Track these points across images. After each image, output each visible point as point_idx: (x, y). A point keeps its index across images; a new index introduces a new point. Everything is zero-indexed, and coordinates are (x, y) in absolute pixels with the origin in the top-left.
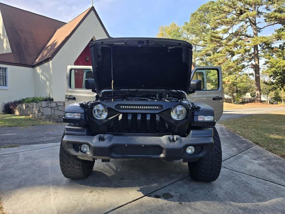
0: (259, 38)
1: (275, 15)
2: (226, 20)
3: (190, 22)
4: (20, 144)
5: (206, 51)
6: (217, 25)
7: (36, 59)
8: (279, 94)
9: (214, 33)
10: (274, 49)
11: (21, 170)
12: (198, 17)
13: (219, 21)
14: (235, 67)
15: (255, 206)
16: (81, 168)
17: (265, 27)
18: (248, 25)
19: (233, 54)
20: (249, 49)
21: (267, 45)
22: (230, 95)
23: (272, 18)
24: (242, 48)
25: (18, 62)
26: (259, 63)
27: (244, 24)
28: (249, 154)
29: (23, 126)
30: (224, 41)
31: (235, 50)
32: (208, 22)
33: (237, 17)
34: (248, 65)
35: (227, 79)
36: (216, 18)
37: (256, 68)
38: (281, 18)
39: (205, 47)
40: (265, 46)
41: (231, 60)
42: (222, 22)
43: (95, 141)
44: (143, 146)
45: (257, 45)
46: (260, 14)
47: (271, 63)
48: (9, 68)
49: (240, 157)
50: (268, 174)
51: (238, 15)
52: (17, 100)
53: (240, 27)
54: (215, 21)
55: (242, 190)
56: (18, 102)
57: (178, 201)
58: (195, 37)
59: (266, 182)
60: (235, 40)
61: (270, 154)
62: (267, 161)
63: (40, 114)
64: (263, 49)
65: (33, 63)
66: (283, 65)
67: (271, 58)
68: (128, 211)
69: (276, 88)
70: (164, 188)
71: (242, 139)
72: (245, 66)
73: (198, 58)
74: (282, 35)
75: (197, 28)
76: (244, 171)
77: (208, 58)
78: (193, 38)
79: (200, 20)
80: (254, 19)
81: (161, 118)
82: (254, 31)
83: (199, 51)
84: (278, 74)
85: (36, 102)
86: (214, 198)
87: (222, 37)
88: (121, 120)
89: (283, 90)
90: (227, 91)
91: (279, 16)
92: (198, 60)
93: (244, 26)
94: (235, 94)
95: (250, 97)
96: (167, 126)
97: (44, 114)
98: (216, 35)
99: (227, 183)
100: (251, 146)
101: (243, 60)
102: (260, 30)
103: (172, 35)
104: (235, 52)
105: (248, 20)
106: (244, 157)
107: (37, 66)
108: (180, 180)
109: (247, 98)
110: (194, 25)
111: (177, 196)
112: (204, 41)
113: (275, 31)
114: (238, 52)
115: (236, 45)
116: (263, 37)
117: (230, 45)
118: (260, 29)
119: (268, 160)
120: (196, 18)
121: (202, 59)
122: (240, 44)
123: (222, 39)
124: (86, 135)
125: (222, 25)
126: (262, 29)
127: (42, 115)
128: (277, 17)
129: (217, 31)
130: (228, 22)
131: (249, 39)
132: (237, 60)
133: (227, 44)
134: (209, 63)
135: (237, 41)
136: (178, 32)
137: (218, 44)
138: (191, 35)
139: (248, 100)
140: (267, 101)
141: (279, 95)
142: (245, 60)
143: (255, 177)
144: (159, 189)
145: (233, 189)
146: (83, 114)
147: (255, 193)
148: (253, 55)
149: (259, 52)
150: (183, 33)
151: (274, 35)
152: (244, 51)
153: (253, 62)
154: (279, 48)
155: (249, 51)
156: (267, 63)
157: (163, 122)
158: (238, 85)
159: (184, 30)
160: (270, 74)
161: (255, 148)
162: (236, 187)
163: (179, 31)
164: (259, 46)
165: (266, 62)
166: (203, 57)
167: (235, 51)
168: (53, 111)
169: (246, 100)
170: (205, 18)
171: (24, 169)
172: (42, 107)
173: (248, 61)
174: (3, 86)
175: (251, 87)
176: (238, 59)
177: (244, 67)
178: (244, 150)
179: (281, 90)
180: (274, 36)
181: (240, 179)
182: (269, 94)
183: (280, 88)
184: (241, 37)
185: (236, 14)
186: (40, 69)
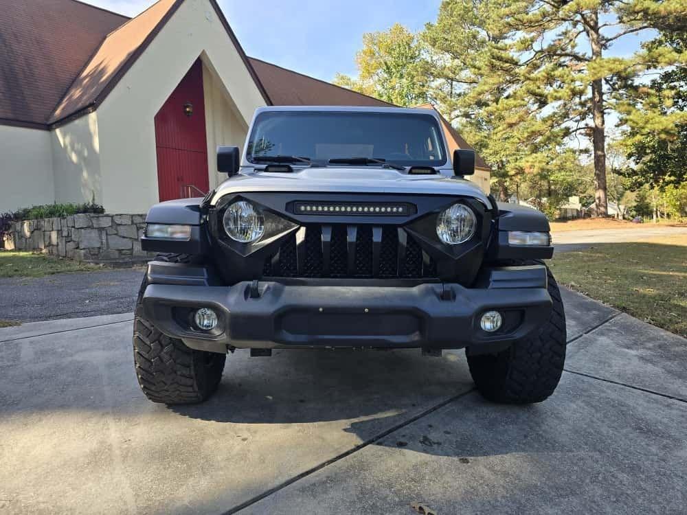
0: (606, 62)
1: (644, 6)
2: (525, 17)
3: (439, 24)
4: (23, 318)
5: (479, 94)
6: (504, 30)
7: (55, 110)
8: (646, 198)
9: (497, 48)
10: (640, 90)
11: (27, 384)
12: (458, 10)
13: (510, 20)
14: (548, 133)
15: (657, 462)
16: (193, 373)
17: (620, 35)
18: (578, 31)
19: (542, 102)
20: (581, 87)
21: (623, 79)
22: (533, 202)
23: (638, 13)
24: (566, 86)
25: (10, 116)
26: (603, 122)
27: (570, 28)
28: (610, 334)
29: (27, 275)
30: (522, 70)
31: (547, 90)
32: (482, 24)
33: (554, 10)
34: (577, 129)
35: (527, 162)
36: (502, 13)
37: (597, 135)
38: (658, 12)
39: (475, 85)
40: (619, 83)
41: (537, 115)
42: (518, 23)
43: (233, 301)
44: (366, 310)
45: (601, 80)
46: (607, 4)
47: (634, 122)
49: (592, 342)
50: (670, 383)
51: (556, 5)
52: (9, 213)
53: (560, 35)
54: (502, 18)
55: (614, 421)
56: (12, 216)
57: (457, 454)
58: (451, 61)
59: (670, 401)
60: (547, 66)
61: (662, 334)
62: (660, 350)
63: (71, 245)
64: (614, 89)
65: (47, 119)
66: (661, 128)
67: (634, 111)
68: (328, 485)
69: (641, 184)
70: (415, 422)
71: (584, 298)
72: (571, 131)
73: (457, 113)
74: (660, 55)
75: (455, 37)
76: (608, 376)
77: (483, 112)
78: (446, 64)
79: (462, 18)
80: (593, 16)
81: (410, 237)
82: (594, 47)
83: (459, 95)
84: (648, 151)
85: (59, 216)
86: (548, 444)
87: (517, 61)
88: (302, 243)
89: (656, 188)
90: (526, 193)
91: (653, 10)
92: (458, 116)
93: (571, 34)
94: (544, 200)
95: (578, 206)
96: (426, 258)
97: (82, 246)
98: (504, 54)
99: (574, 406)
100: (610, 316)
101: (566, 116)
102: (608, 44)
103: (395, 54)
104: (549, 96)
105: (579, 17)
106: (599, 342)
107: (58, 126)
108: (451, 400)
109: (572, 210)
110: (449, 29)
111: (451, 443)
112: (473, 69)
113: (643, 46)
114: (556, 96)
115: (550, 79)
116: (615, 61)
117: (537, 79)
118: (608, 40)
119: (660, 347)
120: (455, 13)
121: (467, 115)
122: (560, 76)
123: (516, 64)
124: (206, 283)
125: (517, 29)
126: (611, 39)
127: (77, 248)
128: (650, 12)
129: (506, 45)
130: (531, 22)
131: (582, 65)
132: (550, 117)
133: (529, 76)
134: (484, 123)
135: (553, 70)
136: (410, 48)
137: (508, 78)
138: (441, 55)
139: (575, 214)
140: (618, 215)
141: (646, 201)
142: (571, 117)
143: (639, 389)
144: (401, 426)
145: (592, 422)
146: (198, 228)
147: (649, 431)
148: (589, 105)
149: (605, 97)
150: (422, 52)
151: (640, 56)
152: (570, 93)
153: (590, 121)
154: (652, 87)
155: (581, 93)
156: (623, 122)
157: (414, 250)
158: (552, 178)
159: (423, 42)
160: (629, 151)
161: (622, 321)
162: (599, 415)
163: (412, 45)
164: (603, 82)
165: (621, 120)
166: (470, 110)
167: (549, 94)
168: (104, 237)
169: (569, 215)
170: (475, 12)
171: (36, 382)
172: (76, 227)
173: (578, 118)
175: (582, 182)
176: (555, 113)
177: (567, 132)
178: (596, 324)
179: (652, 188)
180: (639, 58)
181: (603, 395)
182: (624, 200)
183: (651, 184)
184: (562, 59)
185: (553, 3)
186: (64, 136)
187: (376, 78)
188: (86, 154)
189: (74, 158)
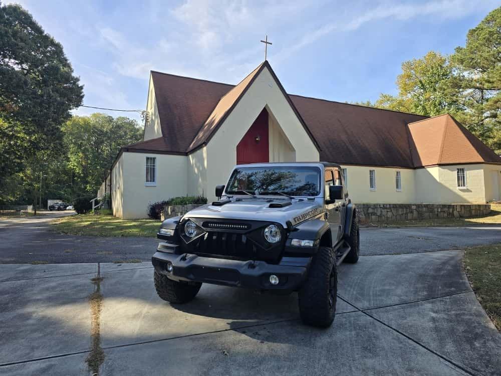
3: (467, 47)
4: (144, 260)
7: (190, 144)
12: (484, 34)
25: (169, 149)
28: (438, 303)
43: (176, 261)
48: (158, 157)
49: (417, 305)
65: (186, 150)
73: (486, 114)
76: (393, 324)
79: (488, 40)
81: (247, 240)
88: (205, 239)
92: (487, 118)
103: (429, 74)
106: (421, 307)
107: (191, 154)
110: (475, 50)
120: (480, 37)
121: (494, 116)
124: (174, 253)
136: (442, 68)
143: (399, 333)
146: (173, 231)
150: (454, 69)
163: (444, 66)
174: (151, 181)
178: (439, 296)
186: (193, 158)
187: (412, 93)
188: (201, 169)
189: (196, 171)
